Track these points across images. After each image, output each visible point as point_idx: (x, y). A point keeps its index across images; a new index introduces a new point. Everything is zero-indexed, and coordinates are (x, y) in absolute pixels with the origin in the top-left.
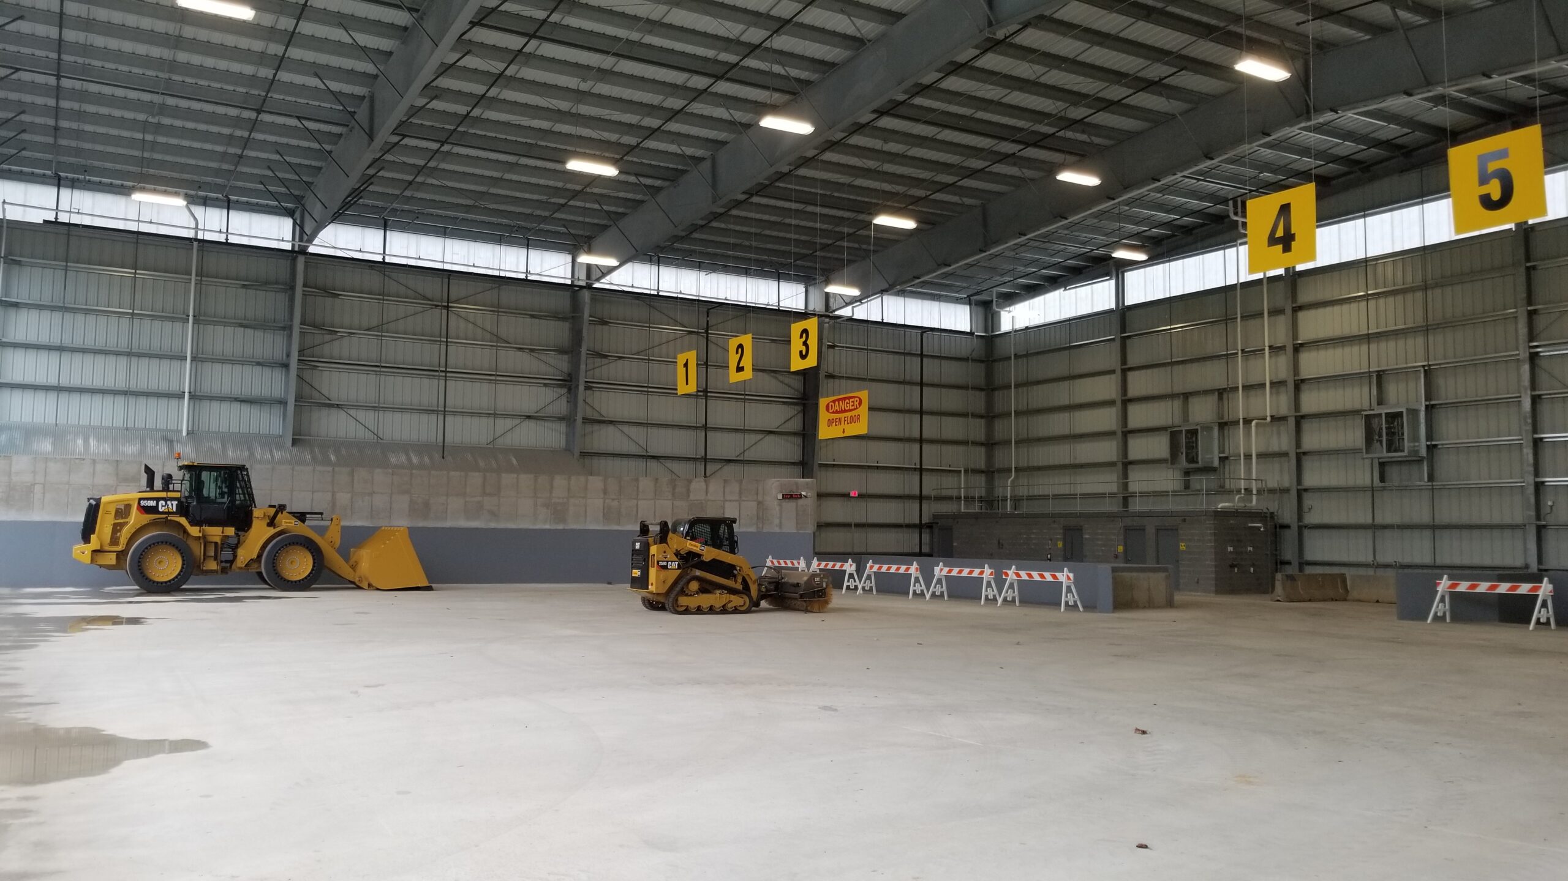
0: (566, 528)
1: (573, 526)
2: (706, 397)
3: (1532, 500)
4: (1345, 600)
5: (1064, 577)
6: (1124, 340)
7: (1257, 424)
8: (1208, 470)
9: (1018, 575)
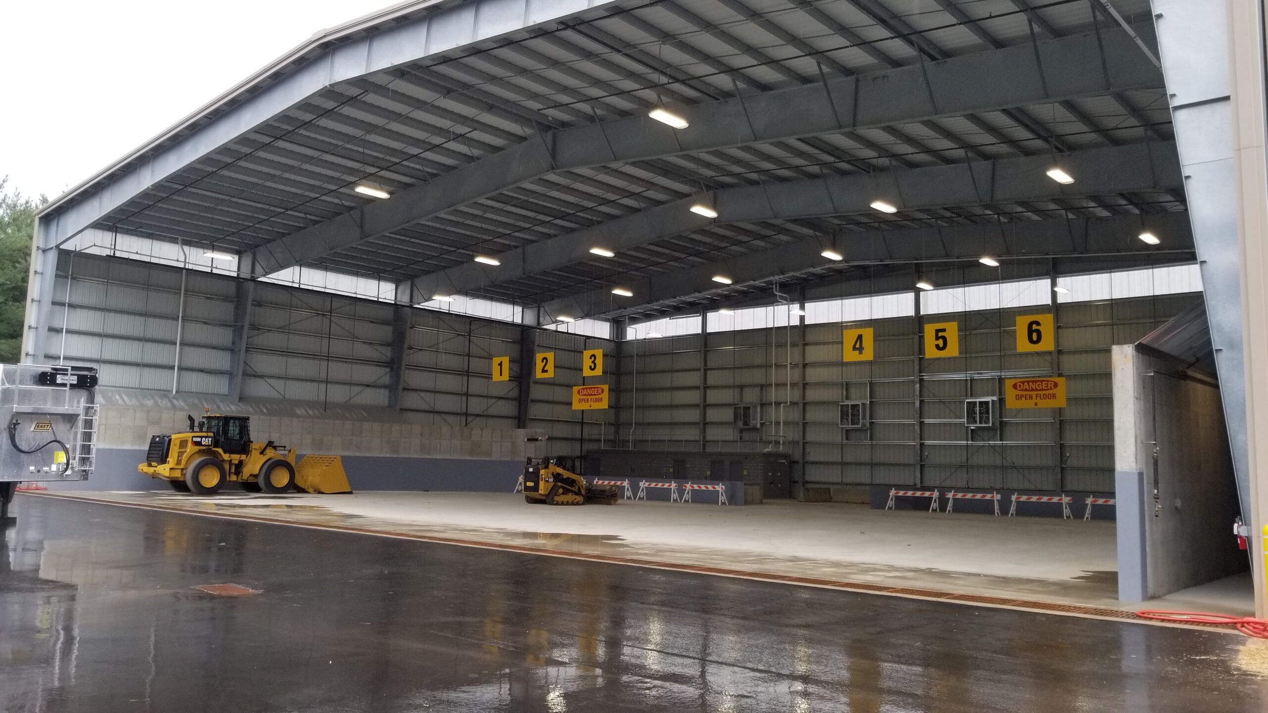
0: (399, 456)
1: (403, 455)
2: (468, 376)
3: (919, 452)
4: (831, 502)
5: (720, 488)
6: (706, 352)
7: (783, 406)
8: (755, 429)
9: (692, 487)
